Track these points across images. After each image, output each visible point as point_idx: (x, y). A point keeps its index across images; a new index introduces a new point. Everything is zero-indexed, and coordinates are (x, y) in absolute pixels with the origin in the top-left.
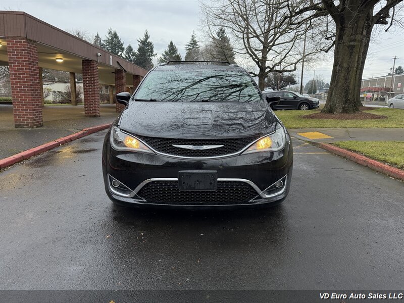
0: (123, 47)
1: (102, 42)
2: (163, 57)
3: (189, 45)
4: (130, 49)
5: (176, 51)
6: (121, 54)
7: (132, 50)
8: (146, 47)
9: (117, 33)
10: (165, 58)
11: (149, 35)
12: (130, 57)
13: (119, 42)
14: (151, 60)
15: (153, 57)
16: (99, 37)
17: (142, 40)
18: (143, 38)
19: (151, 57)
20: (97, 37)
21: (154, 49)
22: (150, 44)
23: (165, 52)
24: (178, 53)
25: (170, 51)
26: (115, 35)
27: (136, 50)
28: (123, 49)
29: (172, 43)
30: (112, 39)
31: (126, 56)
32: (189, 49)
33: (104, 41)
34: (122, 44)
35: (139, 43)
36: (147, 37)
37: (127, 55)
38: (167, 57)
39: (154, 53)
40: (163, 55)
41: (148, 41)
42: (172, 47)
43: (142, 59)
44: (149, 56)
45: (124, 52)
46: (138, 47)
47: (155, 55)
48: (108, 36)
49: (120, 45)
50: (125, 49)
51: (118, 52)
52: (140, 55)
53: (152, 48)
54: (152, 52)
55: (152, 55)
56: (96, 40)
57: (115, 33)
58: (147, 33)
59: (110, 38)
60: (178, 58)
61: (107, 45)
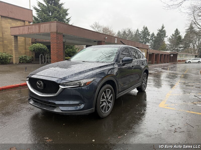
0: (150, 34)
1: (139, 32)
2: (171, 37)
3: (188, 30)
4: (153, 34)
5: (179, 33)
6: (148, 38)
8: (162, 33)
9: (147, 27)
10: (172, 38)
11: (164, 26)
12: (152, 38)
13: (148, 31)
14: (164, 39)
15: (165, 38)
17: (160, 29)
19: (164, 38)
20: (138, 30)
23: (173, 35)
24: (180, 35)
25: (175, 33)
26: (146, 29)
27: (156, 35)
28: (149, 35)
29: (177, 30)
32: (188, 32)
33: (141, 32)
34: (149, 33)
35: (158, 31)
36: (163, 27)
37: (151, 38)
38: (173, 37)
39: (166, 36)
40: (171, 36)
41: (163, 30)
42: (177, 32)
43: (158, 39)
45: (150, 36)
46: (157, 33)
47: (167, 36)
48: (143, 29)
50: (151, 35)
51: (147, 37)
52: (158, 37)
53: (165, 33)
54: (165, 35)
55: (165, 37)
56: (137, 32)
57: (146, 27)
58: (163, 26)
59: (144, 30)
60: (180, 37)
61: (142, 34)
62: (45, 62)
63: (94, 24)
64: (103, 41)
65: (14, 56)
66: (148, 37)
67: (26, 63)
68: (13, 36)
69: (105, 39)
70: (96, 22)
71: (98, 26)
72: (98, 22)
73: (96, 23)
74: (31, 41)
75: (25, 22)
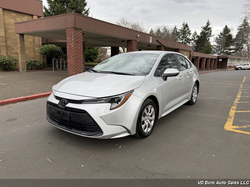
0: (191, 32)
2: (218, 37)
3: (240, 26)
4: (195, 33)
5: (229, 31)
7: (196, 34)
8: (206, 32)
10: (220, 37)
11: (210, 23)
12: (194, 38)
13: (188, 30)
14: (209, 39)
16: (176, 28)
18: (205, 25)
19: (209, 38)
20: (175, 28)
21: (212, 32)
22: (209, 29)
23: (221, 33)
24: (231, 33)
25: (224, 31)
26: (186, 26)
27: (199, 34)
28: (190, 34)
29: (226, 26)
30: (184, 28)
31: (192, 38)
32: (241, 29)
33: (179, 30)
35: (202, 29)
36: (208, 24)
38: (221, 36)
39: (212, 34)
40: (219, 35)
41: (208, 27)
42: (226, 30)
43: (202, 39)
44: (208, 37)
45: (191, 36)
46: (201, 31)
47: (213, 36)
49: (189, 32)
50: (192, 34)
52: (201, 37)
53: (211, 31)
54: (210, 34)
55: (210, 36)
56: (174, 30)
57: (187, 24)
58: (208, 22)
59: (183, 28)
60: (230, 36)
61: (181, 32)
62: (59, 68)
63: (121, 19)
64: (134, 40)
65: (20, 61)
66: (188, 36)
67: (36, 70)
68: (18, 34)
69: (137, 37)
70: (123, 17)
71: (125, 23)
72: (125, 18)
73: (123, 19)
74: (41, 41)
75: (34, 16)
